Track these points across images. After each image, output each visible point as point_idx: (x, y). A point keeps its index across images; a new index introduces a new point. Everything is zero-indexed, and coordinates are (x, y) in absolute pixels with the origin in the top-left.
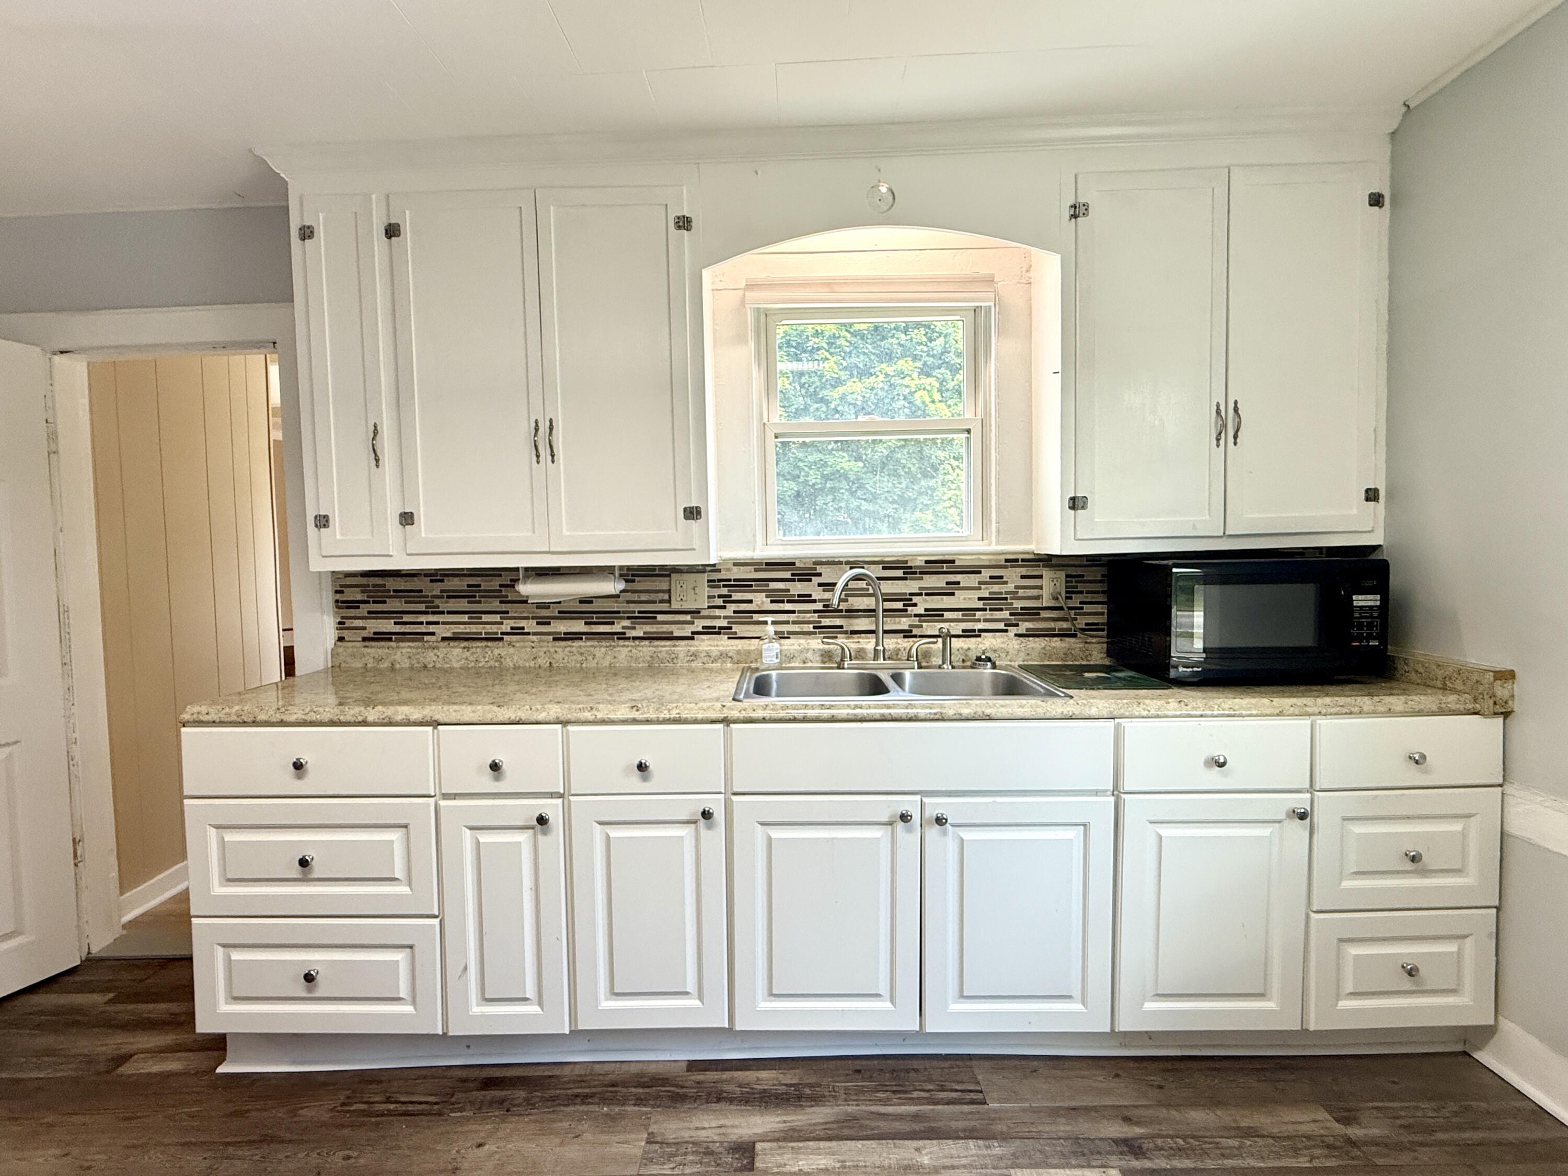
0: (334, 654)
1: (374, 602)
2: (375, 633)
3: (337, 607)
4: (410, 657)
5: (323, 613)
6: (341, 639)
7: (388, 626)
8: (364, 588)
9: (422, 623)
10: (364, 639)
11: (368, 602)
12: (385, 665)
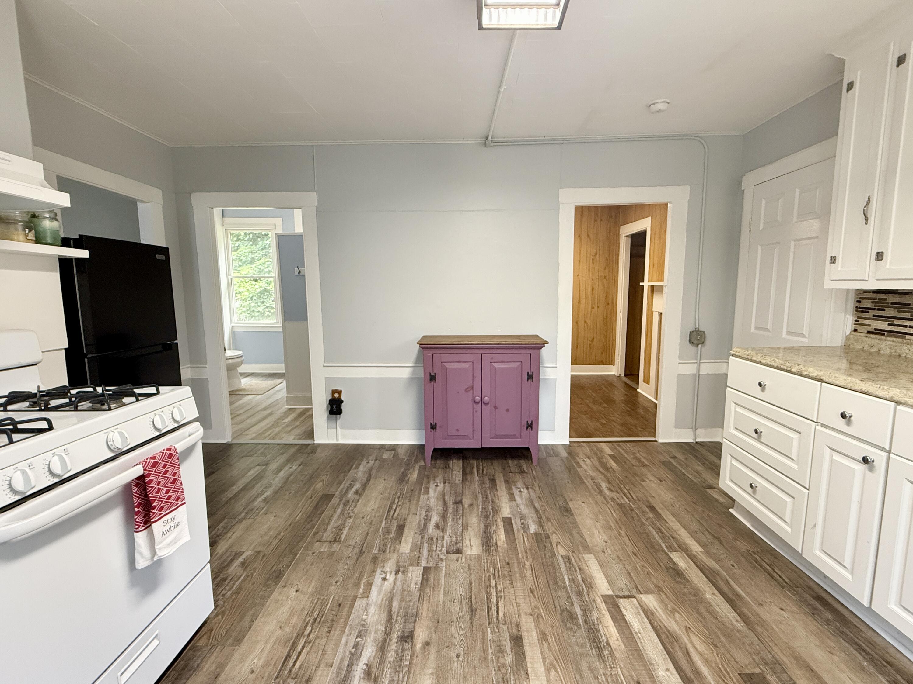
0: (847, 338)
1: (878, 310)
2: (875, 329)
3: (857, 311)
4: (890, 348)
5: (846, 312)
6: (855, 330)
7: (883, 325)
8: (873, 300)
9: (906, 326)
10: (869, 332)
11: (874, 309)
12: (874, 350)
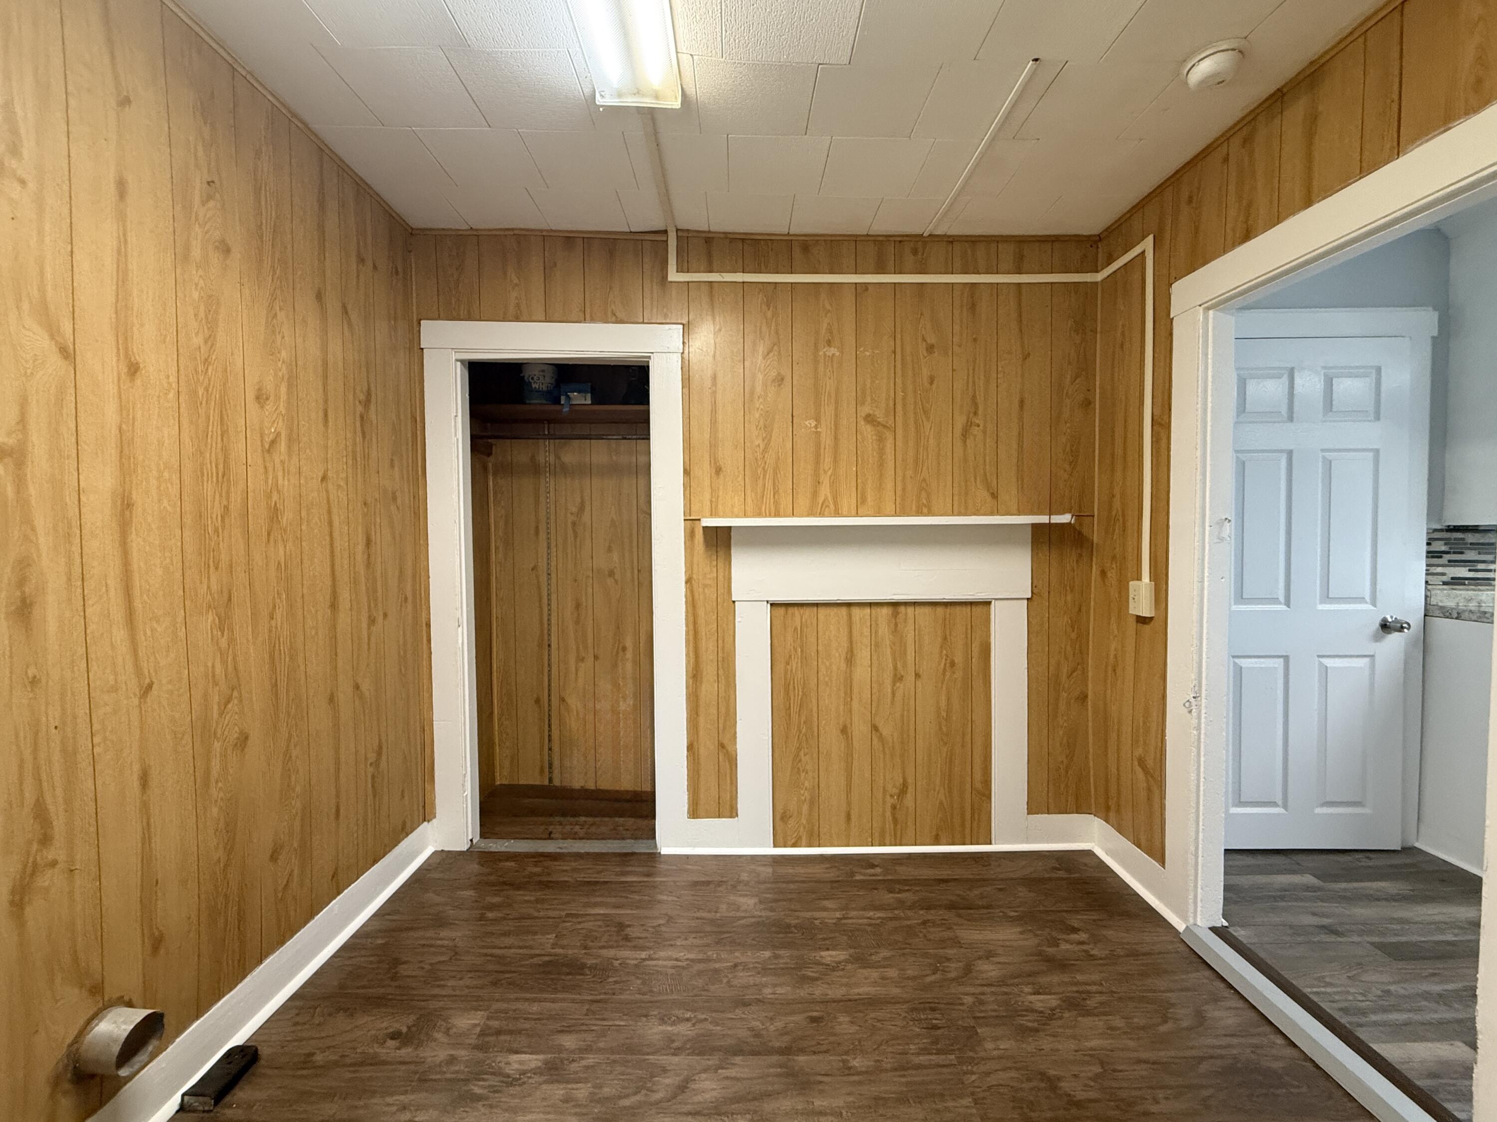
3: (1428, 557)
8: (1447, 541)
10: (1445, 583)
11: (1449, 553)
